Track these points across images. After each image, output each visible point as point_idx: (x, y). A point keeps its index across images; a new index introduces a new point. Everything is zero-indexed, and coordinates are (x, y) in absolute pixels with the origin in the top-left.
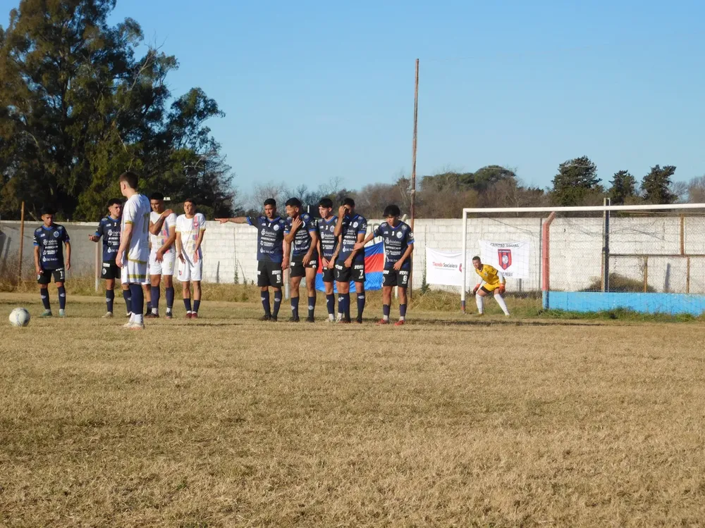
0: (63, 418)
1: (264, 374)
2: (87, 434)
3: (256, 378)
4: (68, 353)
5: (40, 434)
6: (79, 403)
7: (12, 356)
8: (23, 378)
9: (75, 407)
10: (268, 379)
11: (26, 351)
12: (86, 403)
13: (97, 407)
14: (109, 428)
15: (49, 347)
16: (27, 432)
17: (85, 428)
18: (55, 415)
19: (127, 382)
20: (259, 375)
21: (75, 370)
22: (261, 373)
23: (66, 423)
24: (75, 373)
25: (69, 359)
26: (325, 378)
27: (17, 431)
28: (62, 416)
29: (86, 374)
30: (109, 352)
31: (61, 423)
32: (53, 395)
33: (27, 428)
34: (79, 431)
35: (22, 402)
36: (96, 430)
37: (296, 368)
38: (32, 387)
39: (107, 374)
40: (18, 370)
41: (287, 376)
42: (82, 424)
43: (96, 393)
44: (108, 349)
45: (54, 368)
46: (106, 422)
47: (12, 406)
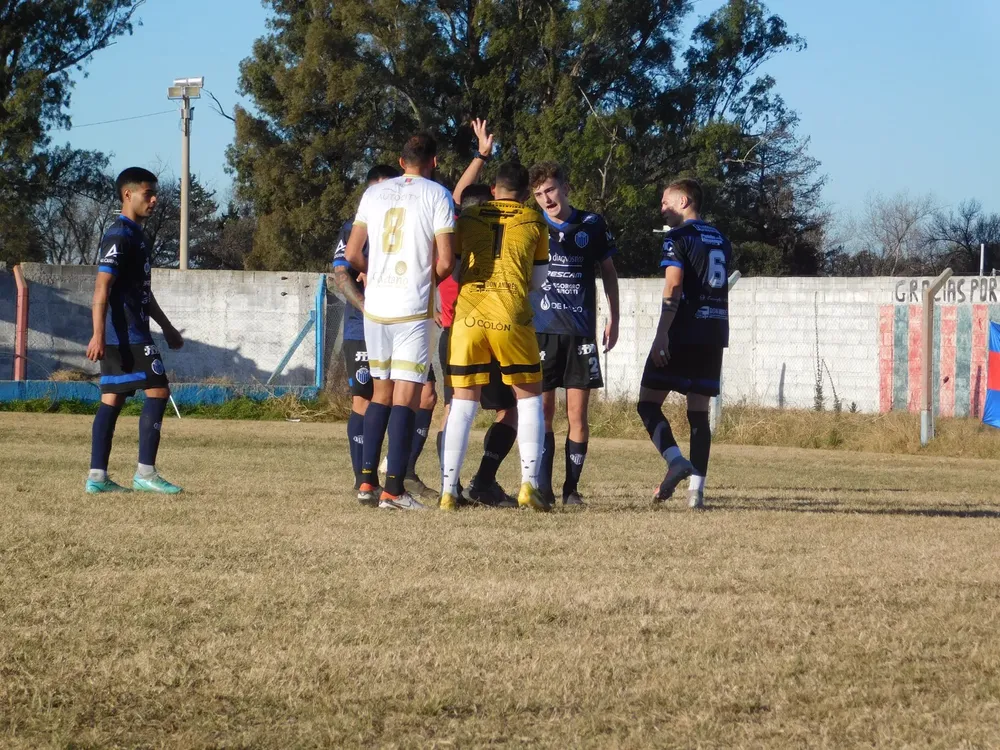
0: (390, 698)
1: (832, 609)
2: (432, 734)
3: (813, 617)
4: (434, 556)
5: (333, 733)
6: (430, 665)
7: (318, 561)
8: (328, 609)
9: (422, 673)
10: (837, 619)
11: (348, 552)
12: (446, 665)
13: (465, 673)
14: (481, 722)
15: (397, 543)
16: (309, 726)
17: (429, 721)
18: (375, 691)
19: (541, 622)
20: (821, 611)
21: (438, 592)
22: (828, 606)
23: (395, 709)
24: (438, 598)
25: (432, 569)
26: (962, 619)
27: (287, 725)
28: (389, 693)
29: (460, 601)
30: (518, 556)
31: (383, 708)
32: (382, 648)
33: (311, 717)
34: (418, 725)
35: (314, 659)
36: (453, 723)
37: (904, 596)
38: (343, 630)
39: (504, 603)
40: (322, 593)
41: (879, 615)
42: (428, 711)
43: (471, 645)
44: (519, 549)
45: (395, 589)
46: (478, 707)
47: (291, 671)
